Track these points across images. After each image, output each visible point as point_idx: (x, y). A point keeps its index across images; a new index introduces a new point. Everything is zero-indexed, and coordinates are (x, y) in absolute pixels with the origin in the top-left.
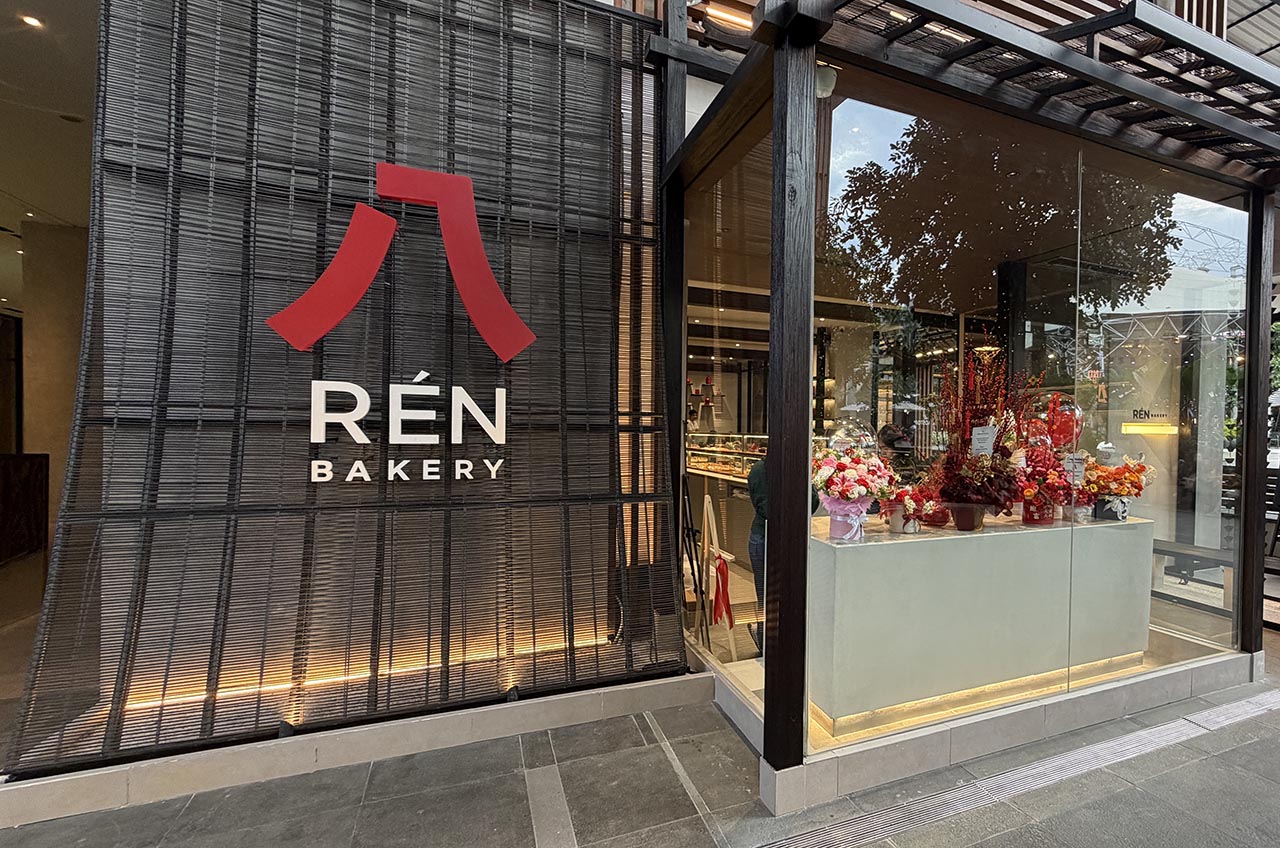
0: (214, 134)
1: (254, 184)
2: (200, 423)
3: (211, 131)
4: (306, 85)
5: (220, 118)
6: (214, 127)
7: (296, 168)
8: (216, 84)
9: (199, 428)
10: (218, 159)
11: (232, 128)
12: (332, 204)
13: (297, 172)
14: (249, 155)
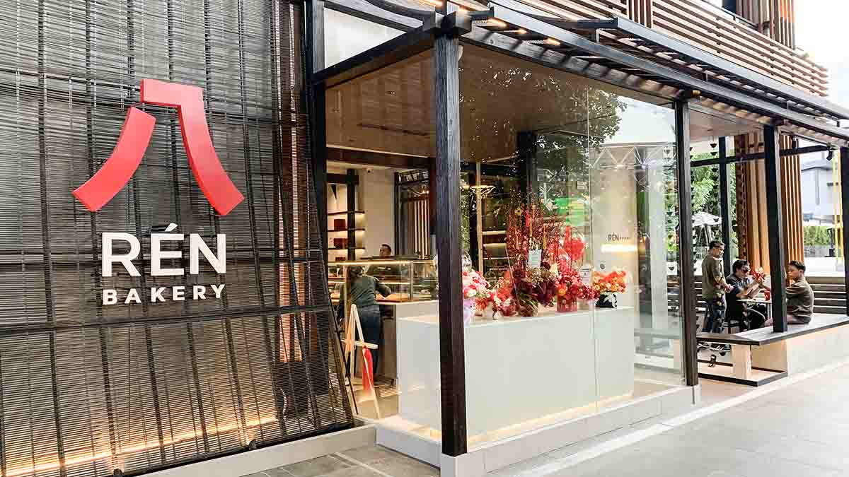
0: (18, 55)
1: (45, 91)
2: (23, 265)
3: (16, 53)
4: (76, 18)
5: (22, 44)
6: (18, 50)
7: (72, 78)
8: (18, 18)
9: (23, 269)
10: (21, 73)
11: (29, 50)
12: (97, 104)
13: (73, 81)
14: (41, 70)
